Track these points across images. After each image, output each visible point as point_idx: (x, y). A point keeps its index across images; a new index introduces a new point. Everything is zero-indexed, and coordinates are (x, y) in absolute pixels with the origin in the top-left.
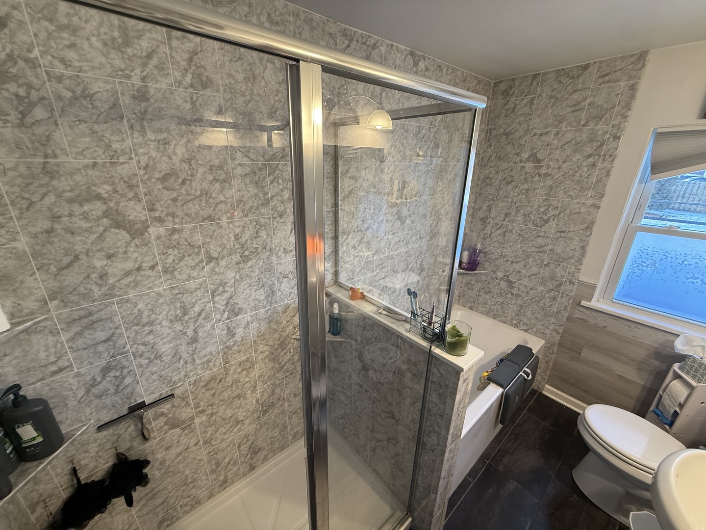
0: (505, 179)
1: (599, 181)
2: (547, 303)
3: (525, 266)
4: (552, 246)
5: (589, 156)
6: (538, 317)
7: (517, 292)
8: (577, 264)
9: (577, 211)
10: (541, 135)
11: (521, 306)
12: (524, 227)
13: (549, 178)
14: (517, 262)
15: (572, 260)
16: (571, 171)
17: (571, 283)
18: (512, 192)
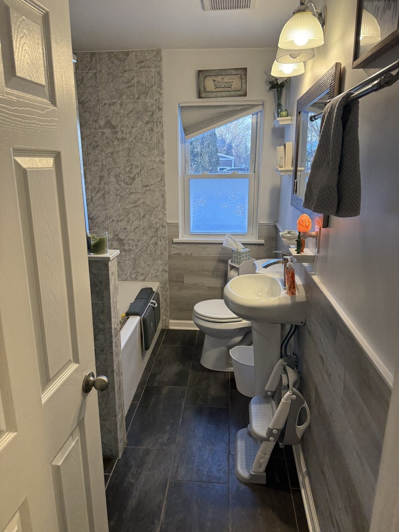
0: (91, 144)
1: (159, 142)
2: (152, 250)
3: (128, 222)
4: (143, 199)
5: (148, 123)
6: (149, 263)
7: (129, 247)
8: (163, 210)
9: (152, 167)
10: (110, 105)
11: (135, 259)
12: (118, 187)
13: (126, 141)
14: (121, 220)
15: (159, 208)
16: (139, 135)
17: (163, 227)
18: (100, 156)
